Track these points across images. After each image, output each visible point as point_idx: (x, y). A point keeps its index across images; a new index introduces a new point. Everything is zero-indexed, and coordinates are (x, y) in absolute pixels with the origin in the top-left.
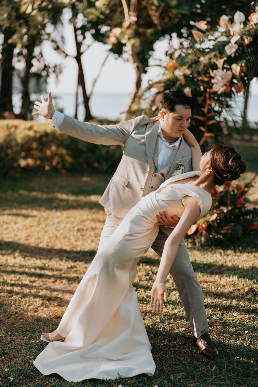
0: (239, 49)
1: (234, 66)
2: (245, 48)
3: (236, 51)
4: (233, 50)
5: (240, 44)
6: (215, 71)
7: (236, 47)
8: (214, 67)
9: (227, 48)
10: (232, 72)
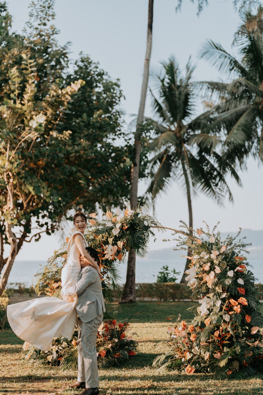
0: (120, 231)
1: (119, 243)
2: (124, 231)
3: (119, 233)
4: (118, 232)
5: (121, 228)
6: (107, 246)
7: (119, 230)
8: (106, 243)
9: (113, 231)
10: (118, 246)
